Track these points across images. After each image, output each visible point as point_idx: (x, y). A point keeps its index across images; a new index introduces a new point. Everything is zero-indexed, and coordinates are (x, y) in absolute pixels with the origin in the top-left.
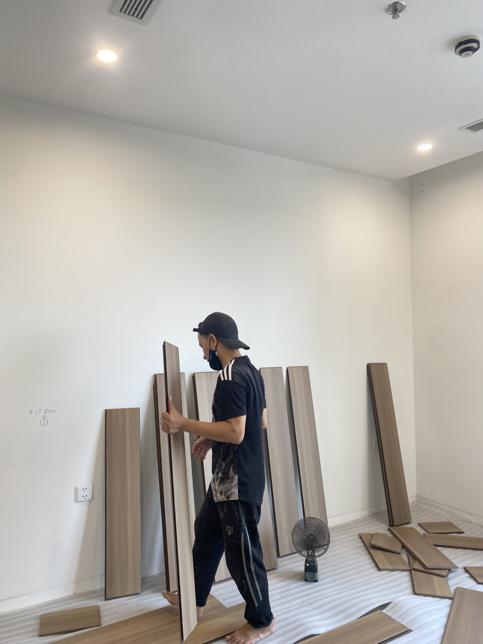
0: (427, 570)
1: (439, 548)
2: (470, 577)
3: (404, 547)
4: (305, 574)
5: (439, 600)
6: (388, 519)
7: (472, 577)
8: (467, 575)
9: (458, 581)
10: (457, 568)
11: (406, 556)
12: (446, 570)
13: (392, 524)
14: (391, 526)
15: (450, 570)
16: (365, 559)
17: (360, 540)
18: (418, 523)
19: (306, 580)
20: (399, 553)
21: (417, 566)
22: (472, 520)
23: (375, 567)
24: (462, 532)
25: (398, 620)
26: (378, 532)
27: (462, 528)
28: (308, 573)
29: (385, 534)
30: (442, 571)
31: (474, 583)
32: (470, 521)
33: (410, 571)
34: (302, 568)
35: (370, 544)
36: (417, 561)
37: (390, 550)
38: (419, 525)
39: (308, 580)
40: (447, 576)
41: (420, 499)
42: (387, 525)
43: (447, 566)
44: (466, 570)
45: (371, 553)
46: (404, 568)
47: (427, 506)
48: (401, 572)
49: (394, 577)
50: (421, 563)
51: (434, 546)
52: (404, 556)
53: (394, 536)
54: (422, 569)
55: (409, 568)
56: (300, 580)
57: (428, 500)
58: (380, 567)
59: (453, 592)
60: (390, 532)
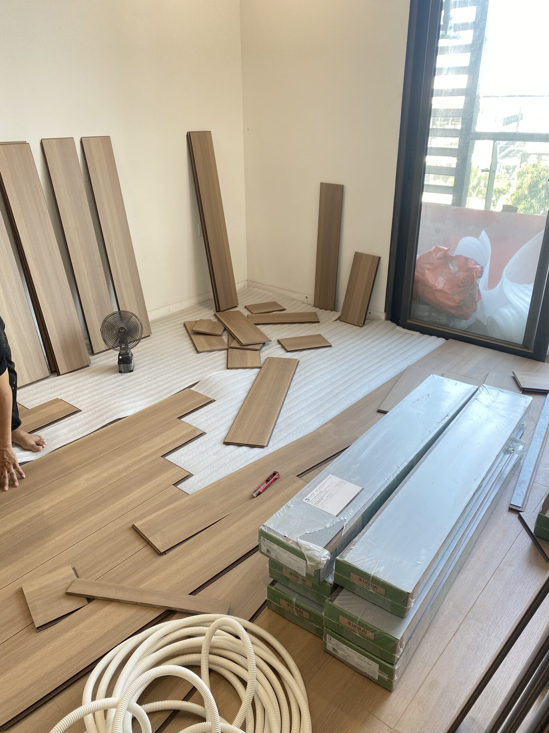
0: (243, 347)
1: (259, 327)
2: (281, 347)
3: (225, 329)
4: (119, 366)
5: (249, 371)
6: (214, 306)
7: (283, 347)
8: (280, 346)
9: (270, 352)
10: (271, 341)
11: (227, 337)
12: (260, 345)
13: (218, 310)
14: (217, 311)
15: (264, 344)
16: (186, 344)
17: (184, 328)
18: (244, 306)
19: (120, 372)
20: (220, 336)
21: (234, 344)
22: (295, 298)
23: (195, 350)
24: (284, 310)
25: (204, 394)
26: (204, 319)
27: (284, 306)
28: (121, 365)
29: (210, 320)
30: (256, 345)
31: (284, 352)
32: (294, 299)
33: (227, 349)
34: (116, 362)
35: (192, 330)
36: (235, 340)
37: (212, 333)
38: (246, 307)
39: (123, 372)
40: (260, 349)
41: (251, 284)
42: (214, 311)
43: (262, 340)
44: (279, 342)
45: (193, 339)
46: (222, 347)
47: (256, 289)
48: (219, 351)
49: (211, 357)
50: (239, 341)
51: (255, 325)
52: (225, 338)
53: (218, 320)
54: (238, 346)
55: (227, 347)
56: (115, 372)
57: (258, 283)
58: (199, 351)
59: (262, 362)
60: (216, 317)
